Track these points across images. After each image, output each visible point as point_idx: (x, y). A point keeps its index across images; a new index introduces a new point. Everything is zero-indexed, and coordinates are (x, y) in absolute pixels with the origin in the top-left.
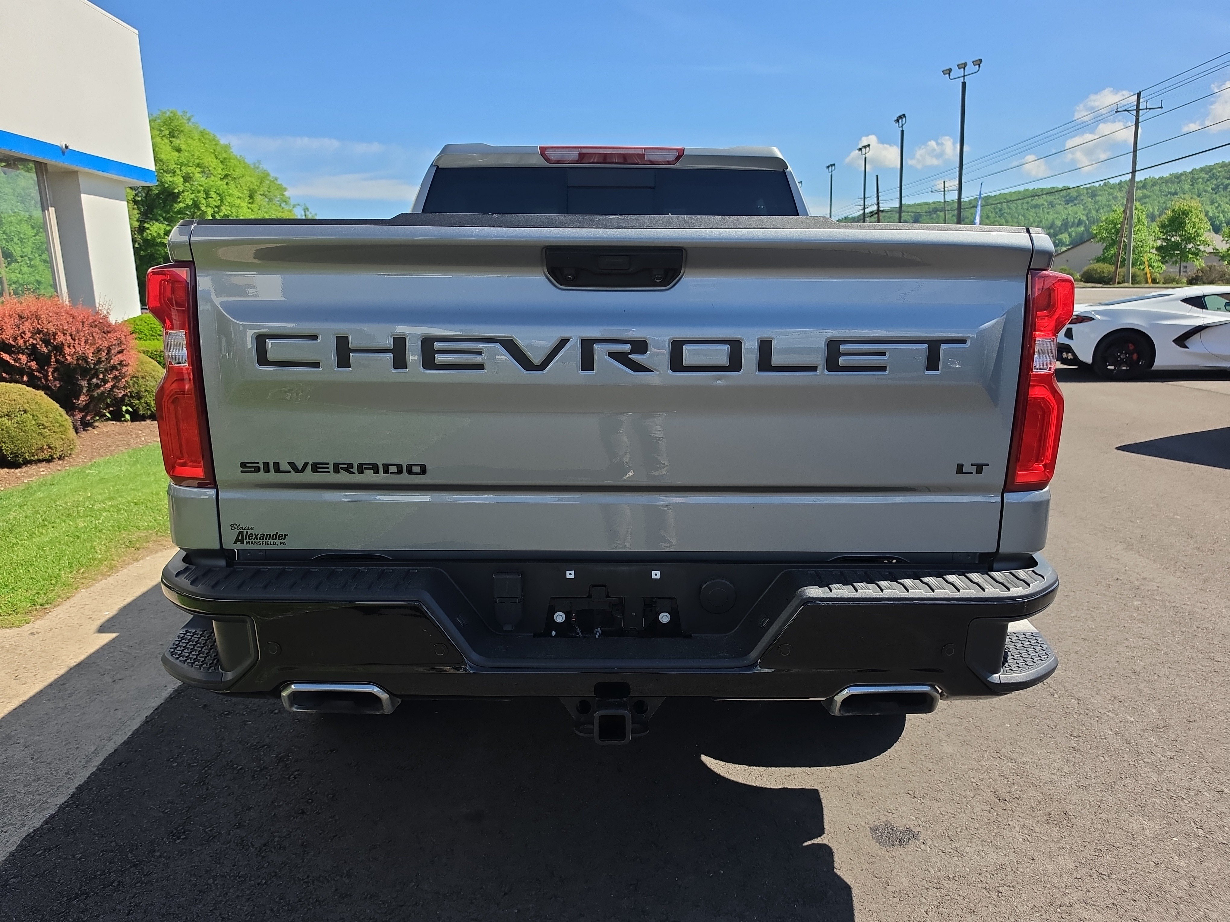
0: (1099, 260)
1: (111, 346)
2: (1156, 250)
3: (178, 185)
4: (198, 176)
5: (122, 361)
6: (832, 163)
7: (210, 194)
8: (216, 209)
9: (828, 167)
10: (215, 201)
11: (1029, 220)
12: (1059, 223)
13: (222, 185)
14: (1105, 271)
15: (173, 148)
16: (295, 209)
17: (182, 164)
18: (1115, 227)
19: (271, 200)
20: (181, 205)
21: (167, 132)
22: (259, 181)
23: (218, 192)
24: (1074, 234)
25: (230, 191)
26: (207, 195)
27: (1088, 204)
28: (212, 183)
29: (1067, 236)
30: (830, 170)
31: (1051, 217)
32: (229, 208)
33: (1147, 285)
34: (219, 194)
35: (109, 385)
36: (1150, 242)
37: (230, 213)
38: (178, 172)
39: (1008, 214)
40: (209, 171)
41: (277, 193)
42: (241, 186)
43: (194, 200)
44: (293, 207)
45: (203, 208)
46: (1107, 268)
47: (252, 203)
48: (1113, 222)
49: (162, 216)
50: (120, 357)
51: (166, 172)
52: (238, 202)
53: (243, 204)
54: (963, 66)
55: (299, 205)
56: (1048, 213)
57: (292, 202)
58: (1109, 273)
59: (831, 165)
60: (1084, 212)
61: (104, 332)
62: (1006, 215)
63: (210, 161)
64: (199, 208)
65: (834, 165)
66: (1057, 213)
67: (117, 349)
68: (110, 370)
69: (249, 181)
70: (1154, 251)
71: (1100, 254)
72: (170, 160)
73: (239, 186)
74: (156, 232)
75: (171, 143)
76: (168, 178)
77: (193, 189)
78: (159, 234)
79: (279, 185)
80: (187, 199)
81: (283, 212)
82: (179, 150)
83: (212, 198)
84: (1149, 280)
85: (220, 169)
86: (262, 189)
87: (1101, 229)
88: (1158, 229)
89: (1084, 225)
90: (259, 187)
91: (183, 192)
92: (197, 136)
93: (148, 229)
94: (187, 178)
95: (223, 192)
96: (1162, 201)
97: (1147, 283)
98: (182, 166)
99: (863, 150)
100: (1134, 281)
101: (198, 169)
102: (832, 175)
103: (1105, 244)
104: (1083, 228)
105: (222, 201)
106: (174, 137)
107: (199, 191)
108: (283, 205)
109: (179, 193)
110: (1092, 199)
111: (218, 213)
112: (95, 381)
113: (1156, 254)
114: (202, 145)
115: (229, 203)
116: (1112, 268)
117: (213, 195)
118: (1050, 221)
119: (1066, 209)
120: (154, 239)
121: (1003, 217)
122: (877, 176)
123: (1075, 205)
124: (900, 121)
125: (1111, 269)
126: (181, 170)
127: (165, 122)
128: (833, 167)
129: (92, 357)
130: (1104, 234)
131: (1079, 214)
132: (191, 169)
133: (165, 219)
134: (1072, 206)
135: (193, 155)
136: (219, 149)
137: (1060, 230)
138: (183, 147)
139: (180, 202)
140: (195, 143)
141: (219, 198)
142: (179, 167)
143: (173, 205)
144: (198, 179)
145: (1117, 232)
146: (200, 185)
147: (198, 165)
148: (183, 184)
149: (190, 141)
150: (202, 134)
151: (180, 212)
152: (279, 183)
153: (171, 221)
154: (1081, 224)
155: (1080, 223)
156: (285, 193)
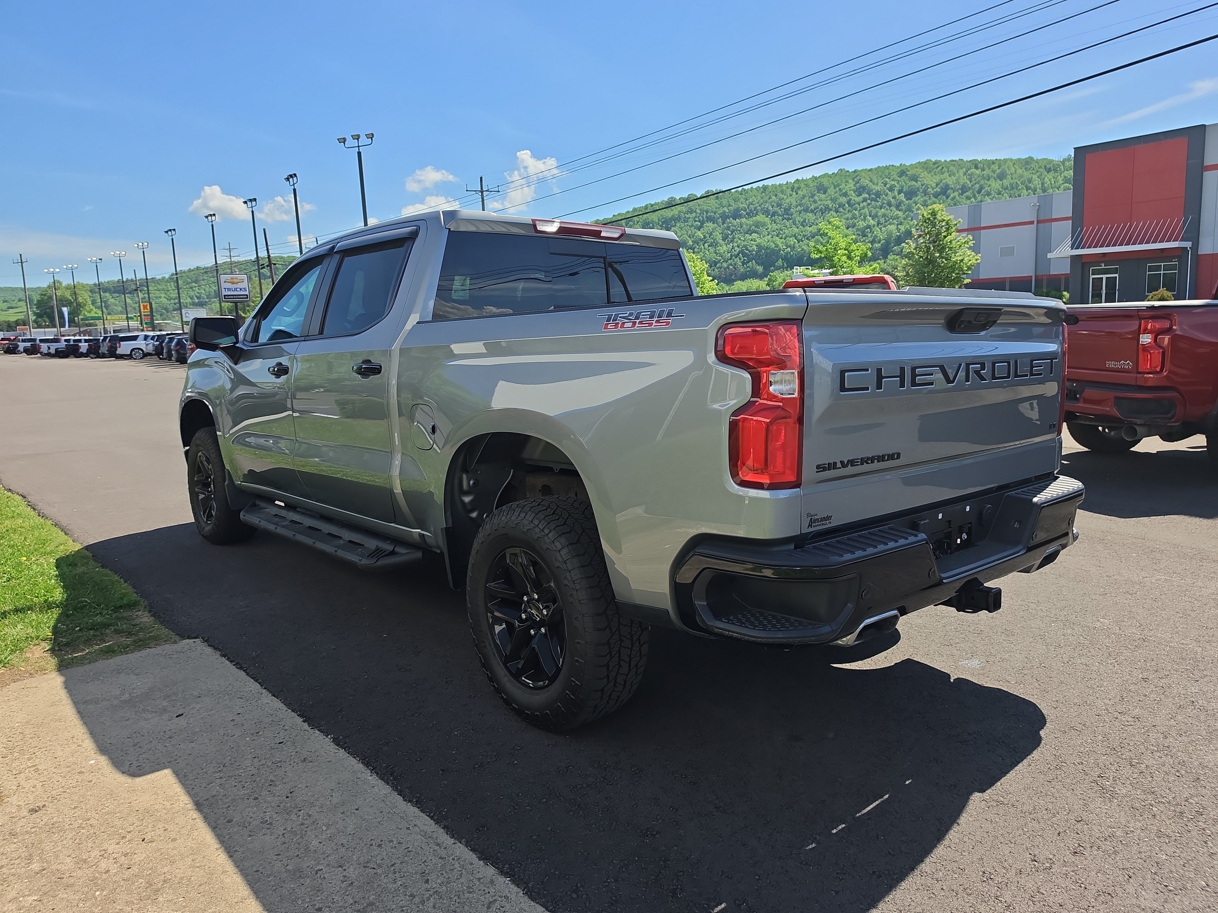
6: (212, 213)
54: (357, 137)
102: (212, 225)
122: (264, 230)
124: (291, 180)
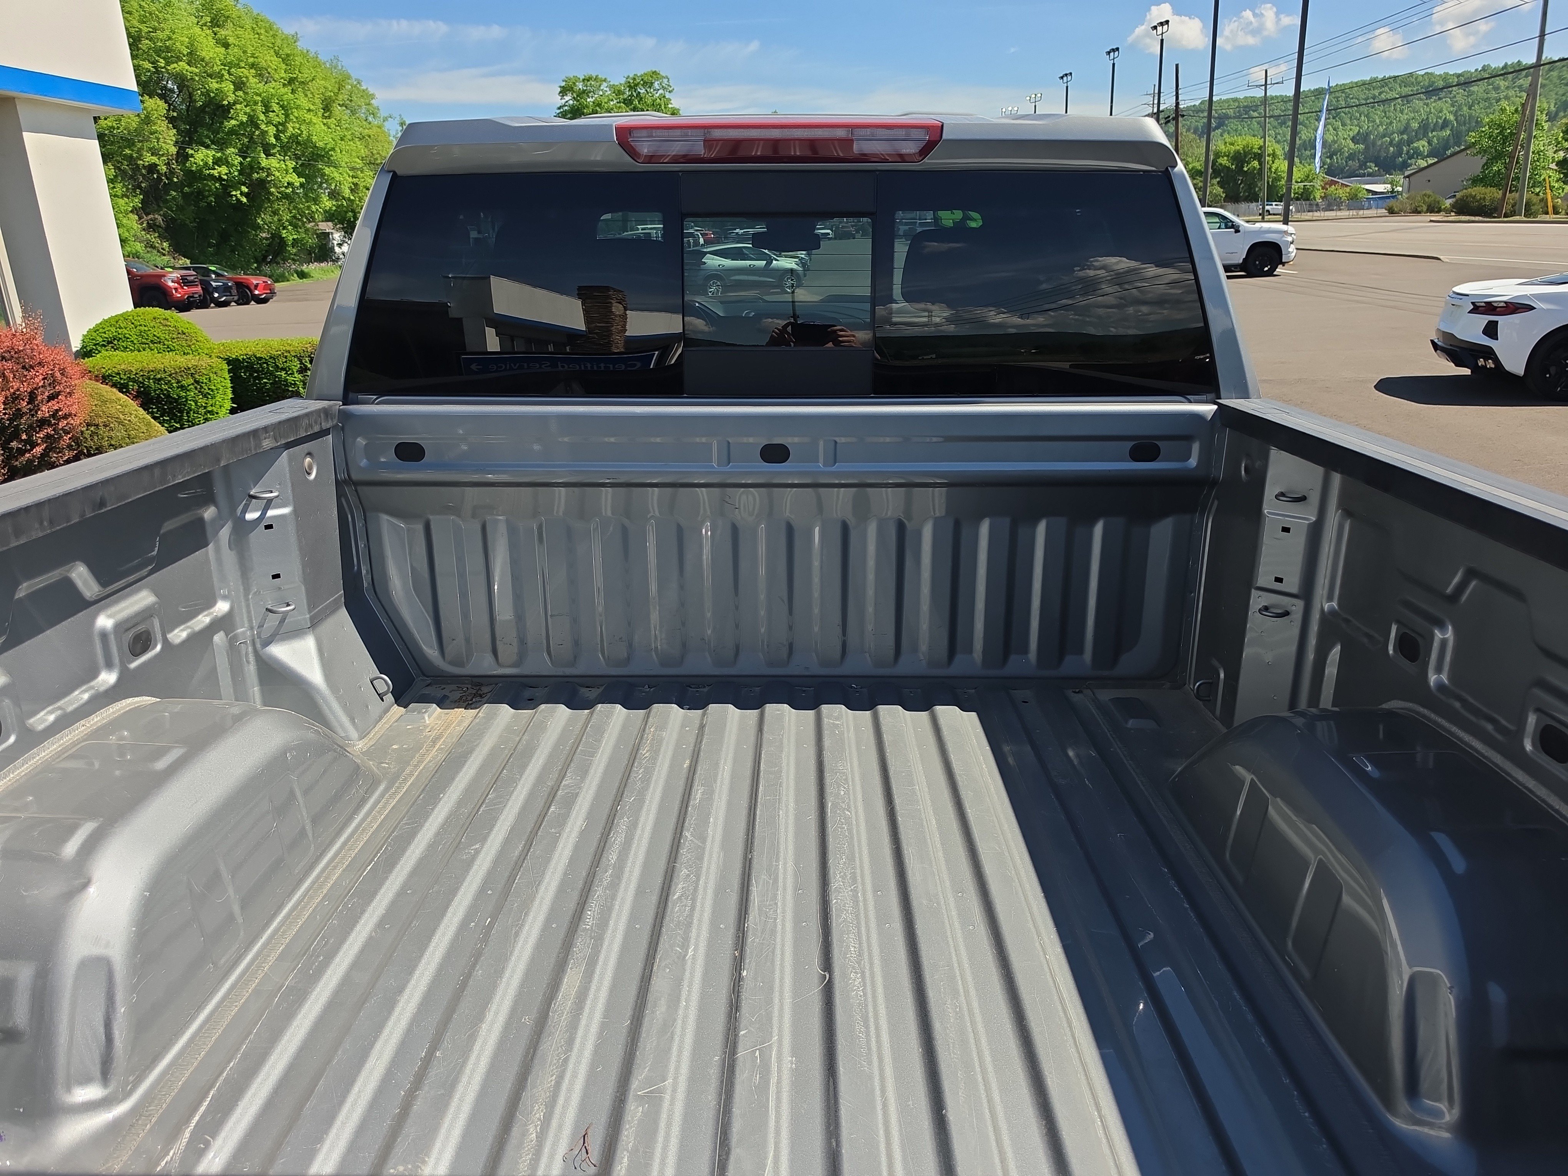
0: (1475, 181)
1: (36, 389)
2: (1557, 165)
3: (228, 94)
4: (253, 81)
5: (57, 411)
7: (271, 106)
8: (280, 128)
9: (1109, 53)
10: (277, 116)
11: (1374, 121)
12: (1415, 125)
13: (286, 94)
14: (1488, 198)
15: (218, 42)
16: (386, 124)
17: (231, 65)
18: (1501, 133)
19: (354, 112)
20: (233, 122)
21: (209, 19)
22: (337, 86)
23: (281, 103)
24: (1435, 140)
25: (298, 102)
26: (267, 109)
27: (1458, 98)
28: (272, 90)
29: (1426, 144)
30: (1112, 57)
31: (1406, 117)
32: (298, 126)
33: (1547, 218)
34: (283, 107)
35: (38, 450)
36: (1550, 154)
37: (299, 132)
38: (227, 76)
39: (1345, 114)
40: (269, 73)
41: (362, 102)
42: (312, 93)
43: (249, 116)
44: (384, 121)
45: (263, 127)
46: (1491, 194)
47: (329, 117)
48: (1500, 125)
49: (209, 138)
50: (54, 405)
51: (210, 76)
52: (308, 116)
53: (315, 120)
55: (390, 117)
56: (1402, 112)
57: (383, 114)
58: (1492, 200)
59: (1113, 50)
60: (1452, 109)
61: (24, 367)
62: (1343, 114)
63: (268, 59)
64: (257, 127)
65: (1118, 49)
66: (1415, 111)
67: (47, 394)
68: (38, 426)
69: (321, 85)
70: (1553, 166)
71: (1477, 170)
72: (214, 58)
73: (308, 93)
74: (202, 160)
75: (215, 34)
76: (214, 85)
77: (248, 98)
78: (206, 164)
79: (364, 91)
80: (241, 114)
81: (370, 128)
82: (226, 45)
83: (273, 111)
84: (1550, 209)
85: (283, 71)
86: (340, 97)
87: (1482, 135)
88: (1561, 135)
89: (1450, 127)
90: (336, 94)
91: (235, 103)
92: (248, 23)
93: (192, 156)
94: (239, 85)
95: (289, 103)
96: (1561, 93)
97: (1547, 213)
98: (230, 68)
99: (1159, 29)
100: (1528, 211)
101: (253, 71)
102: (1113, 63)
103: (1485, 158)
104: (1448, 132)
105: (287, 116)
106: (218, 27)
107: (256, 103)
108: (370, 119)
109: (230, 106)
110: (1465, 90)
111: (283, 132)
112: (14, 444)
113: (1556, 170)
114: (257, 36)
115: (297, 118)
116: (1498, 194)
117: (276, 107)
118: (1404, 122)
119: (1427, 105)
120: (201, 171)
121: (1339, 118)
122: (1177, 66)
123: (1440, 99)
125: (1496, 195)
126: (230, 74)
127: (204, 5)
128: (1116, 53)
129: (4, 409)
130: (1486, 142)
131: (1445, 111)
132: (244, 73)
133: (213, 142)
134: (1435, 101)
135: (245, 52)
136: (279, 42)
137: (1416, 136)
138: (231, 40)
139: (232, 118)
140: (248, 35)
141: (283, 112)
142: (227, 68)
143: (223, 123)
144: (254, 85)
145: (1505, 139)
146: (257, 94)
147: (253, 66)
148: (234, 93)
149: (240, 32)
150: (256, 20)
151: (232, 132)
152: (364, 87)
153: (222, 145)
154: (1447, 126)
155: (1446, 124)
156: (373, 102)
